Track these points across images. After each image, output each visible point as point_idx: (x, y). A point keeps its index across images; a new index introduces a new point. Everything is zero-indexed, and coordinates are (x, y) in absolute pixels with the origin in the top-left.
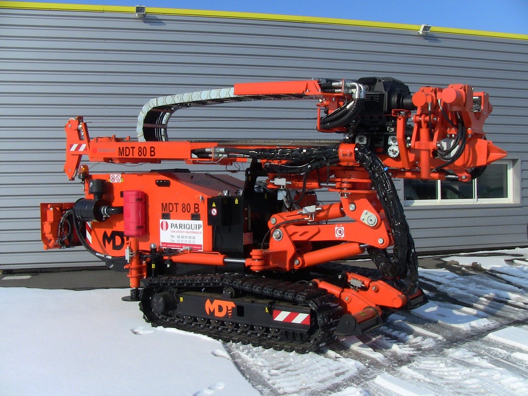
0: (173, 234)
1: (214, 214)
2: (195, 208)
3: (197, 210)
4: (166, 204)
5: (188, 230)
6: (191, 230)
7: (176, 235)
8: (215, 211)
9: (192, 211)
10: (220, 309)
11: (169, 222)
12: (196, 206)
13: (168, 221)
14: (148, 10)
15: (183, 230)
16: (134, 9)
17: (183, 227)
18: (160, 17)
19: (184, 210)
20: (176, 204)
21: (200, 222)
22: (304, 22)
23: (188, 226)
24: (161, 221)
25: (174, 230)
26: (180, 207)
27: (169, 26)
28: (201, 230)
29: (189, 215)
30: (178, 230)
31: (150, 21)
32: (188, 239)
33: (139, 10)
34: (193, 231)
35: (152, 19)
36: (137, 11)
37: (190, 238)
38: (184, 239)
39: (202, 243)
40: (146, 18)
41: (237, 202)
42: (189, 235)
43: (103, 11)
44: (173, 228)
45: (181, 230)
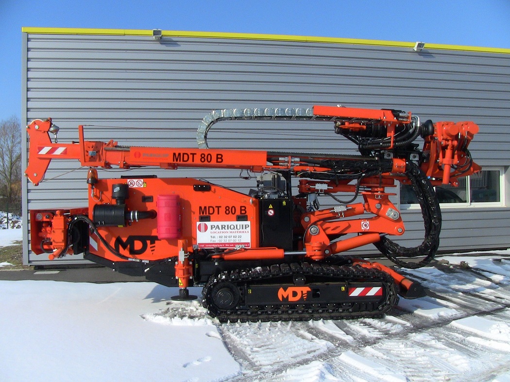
0: (213, 235)
1: (271, 214)
2: (241, 210)
3: (243, 212)
4: (205, 207)
5: (234, 230)
6: (236, 230)
7: (217, 235)
8: (272, 212)
9: (238, 213)
10: (295, 294)
11: (209, 224)
12: (243, 208)
13: (206, 223)
14: (164, 33)
15: (227, 230)
16: (151, 32)
17: (226, 228)
18: (174, 39)
19: (227, 212)
20: (218, 207)
21: (248, 223)
22: (306, 42)
23: (232, 227)
24: (198, 223)
25: (215, 231)
26: (222, 210)
27: (183, 47)
28: (249, 229)
29: (235, 216)
30: (221, 230)
31: (167, 43)
32: (232, 238)
33: (156, 33)
34: (239, 230)
35: (168, 41)
36: (154, 35)
37: (235, 237)
38: (228, 239)
39: (249, 241)
40: (162, 40)
41: (284, 203)
42: (233, 235)
43: (125, 35)
44: (214, 229)
45: (224, 230)
